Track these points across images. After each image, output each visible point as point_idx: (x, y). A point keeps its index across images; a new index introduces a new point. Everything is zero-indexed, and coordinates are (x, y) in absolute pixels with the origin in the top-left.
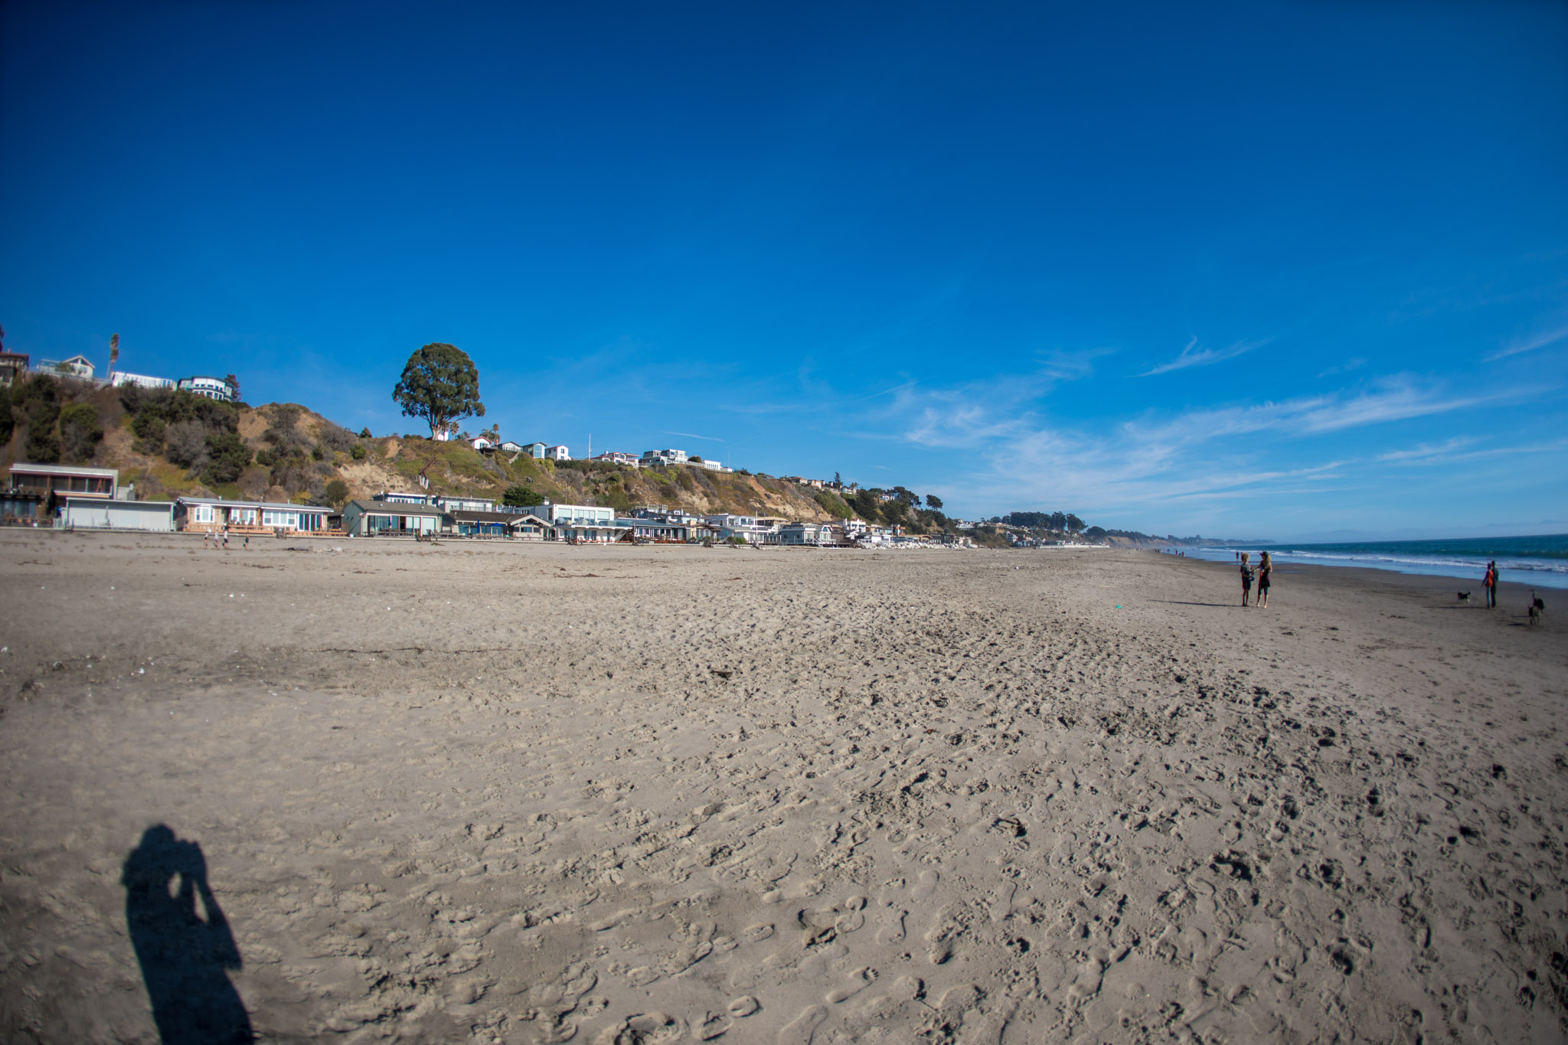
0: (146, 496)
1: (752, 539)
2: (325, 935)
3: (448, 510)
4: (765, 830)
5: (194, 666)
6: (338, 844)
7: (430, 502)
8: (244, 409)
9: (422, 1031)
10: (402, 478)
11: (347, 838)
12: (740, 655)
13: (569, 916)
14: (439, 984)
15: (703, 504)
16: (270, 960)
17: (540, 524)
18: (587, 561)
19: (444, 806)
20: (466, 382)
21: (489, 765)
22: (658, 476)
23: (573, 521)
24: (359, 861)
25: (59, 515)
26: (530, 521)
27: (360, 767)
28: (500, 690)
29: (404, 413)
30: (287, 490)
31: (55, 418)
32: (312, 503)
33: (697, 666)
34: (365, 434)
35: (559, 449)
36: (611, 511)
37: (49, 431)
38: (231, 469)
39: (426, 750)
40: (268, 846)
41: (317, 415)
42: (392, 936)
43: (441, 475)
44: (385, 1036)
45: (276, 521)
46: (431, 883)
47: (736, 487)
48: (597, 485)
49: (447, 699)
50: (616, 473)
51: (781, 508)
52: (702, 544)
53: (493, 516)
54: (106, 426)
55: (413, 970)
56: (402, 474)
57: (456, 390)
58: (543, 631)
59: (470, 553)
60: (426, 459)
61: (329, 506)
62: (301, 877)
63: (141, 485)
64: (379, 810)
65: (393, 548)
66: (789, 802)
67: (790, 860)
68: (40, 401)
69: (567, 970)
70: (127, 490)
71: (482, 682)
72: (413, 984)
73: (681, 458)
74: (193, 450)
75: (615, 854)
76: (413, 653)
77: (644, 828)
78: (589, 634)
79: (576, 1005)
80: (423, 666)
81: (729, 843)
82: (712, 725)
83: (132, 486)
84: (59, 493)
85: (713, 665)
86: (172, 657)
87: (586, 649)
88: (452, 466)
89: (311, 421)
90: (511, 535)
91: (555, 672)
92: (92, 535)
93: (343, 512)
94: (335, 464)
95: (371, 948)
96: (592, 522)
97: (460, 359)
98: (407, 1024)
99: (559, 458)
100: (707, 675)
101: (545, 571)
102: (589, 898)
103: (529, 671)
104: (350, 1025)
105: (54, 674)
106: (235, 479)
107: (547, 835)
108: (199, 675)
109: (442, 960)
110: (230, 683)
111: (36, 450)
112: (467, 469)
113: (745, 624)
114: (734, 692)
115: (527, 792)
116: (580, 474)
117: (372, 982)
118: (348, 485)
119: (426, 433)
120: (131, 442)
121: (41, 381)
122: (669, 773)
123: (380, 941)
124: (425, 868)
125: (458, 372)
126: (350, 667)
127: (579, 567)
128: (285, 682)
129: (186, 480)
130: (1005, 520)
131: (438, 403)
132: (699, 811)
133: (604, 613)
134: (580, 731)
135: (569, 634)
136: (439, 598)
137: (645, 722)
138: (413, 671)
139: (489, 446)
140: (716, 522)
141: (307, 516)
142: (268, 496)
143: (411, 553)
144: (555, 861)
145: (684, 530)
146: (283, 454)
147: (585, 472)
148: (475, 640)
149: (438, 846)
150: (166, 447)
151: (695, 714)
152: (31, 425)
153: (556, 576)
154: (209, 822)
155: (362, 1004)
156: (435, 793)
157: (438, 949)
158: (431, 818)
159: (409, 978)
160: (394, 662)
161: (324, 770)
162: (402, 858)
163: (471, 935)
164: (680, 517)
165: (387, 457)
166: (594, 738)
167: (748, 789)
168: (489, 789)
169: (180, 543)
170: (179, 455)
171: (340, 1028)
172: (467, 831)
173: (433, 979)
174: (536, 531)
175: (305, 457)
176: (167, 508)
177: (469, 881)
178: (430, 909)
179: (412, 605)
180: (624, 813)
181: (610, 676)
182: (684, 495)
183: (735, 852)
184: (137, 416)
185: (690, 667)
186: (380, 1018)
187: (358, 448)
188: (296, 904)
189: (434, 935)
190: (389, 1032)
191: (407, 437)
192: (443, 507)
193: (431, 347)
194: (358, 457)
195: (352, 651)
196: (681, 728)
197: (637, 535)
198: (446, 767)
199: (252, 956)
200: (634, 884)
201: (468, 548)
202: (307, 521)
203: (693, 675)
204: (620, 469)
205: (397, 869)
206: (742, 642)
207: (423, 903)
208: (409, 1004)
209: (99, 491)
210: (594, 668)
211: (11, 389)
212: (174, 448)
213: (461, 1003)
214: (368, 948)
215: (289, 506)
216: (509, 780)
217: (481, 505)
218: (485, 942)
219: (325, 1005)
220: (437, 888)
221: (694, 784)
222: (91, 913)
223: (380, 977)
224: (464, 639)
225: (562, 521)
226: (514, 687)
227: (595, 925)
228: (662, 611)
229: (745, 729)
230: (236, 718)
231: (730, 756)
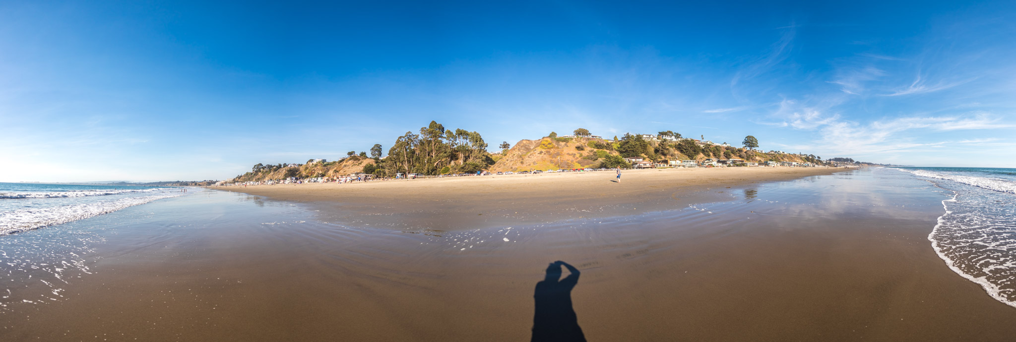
130: (833, 160)
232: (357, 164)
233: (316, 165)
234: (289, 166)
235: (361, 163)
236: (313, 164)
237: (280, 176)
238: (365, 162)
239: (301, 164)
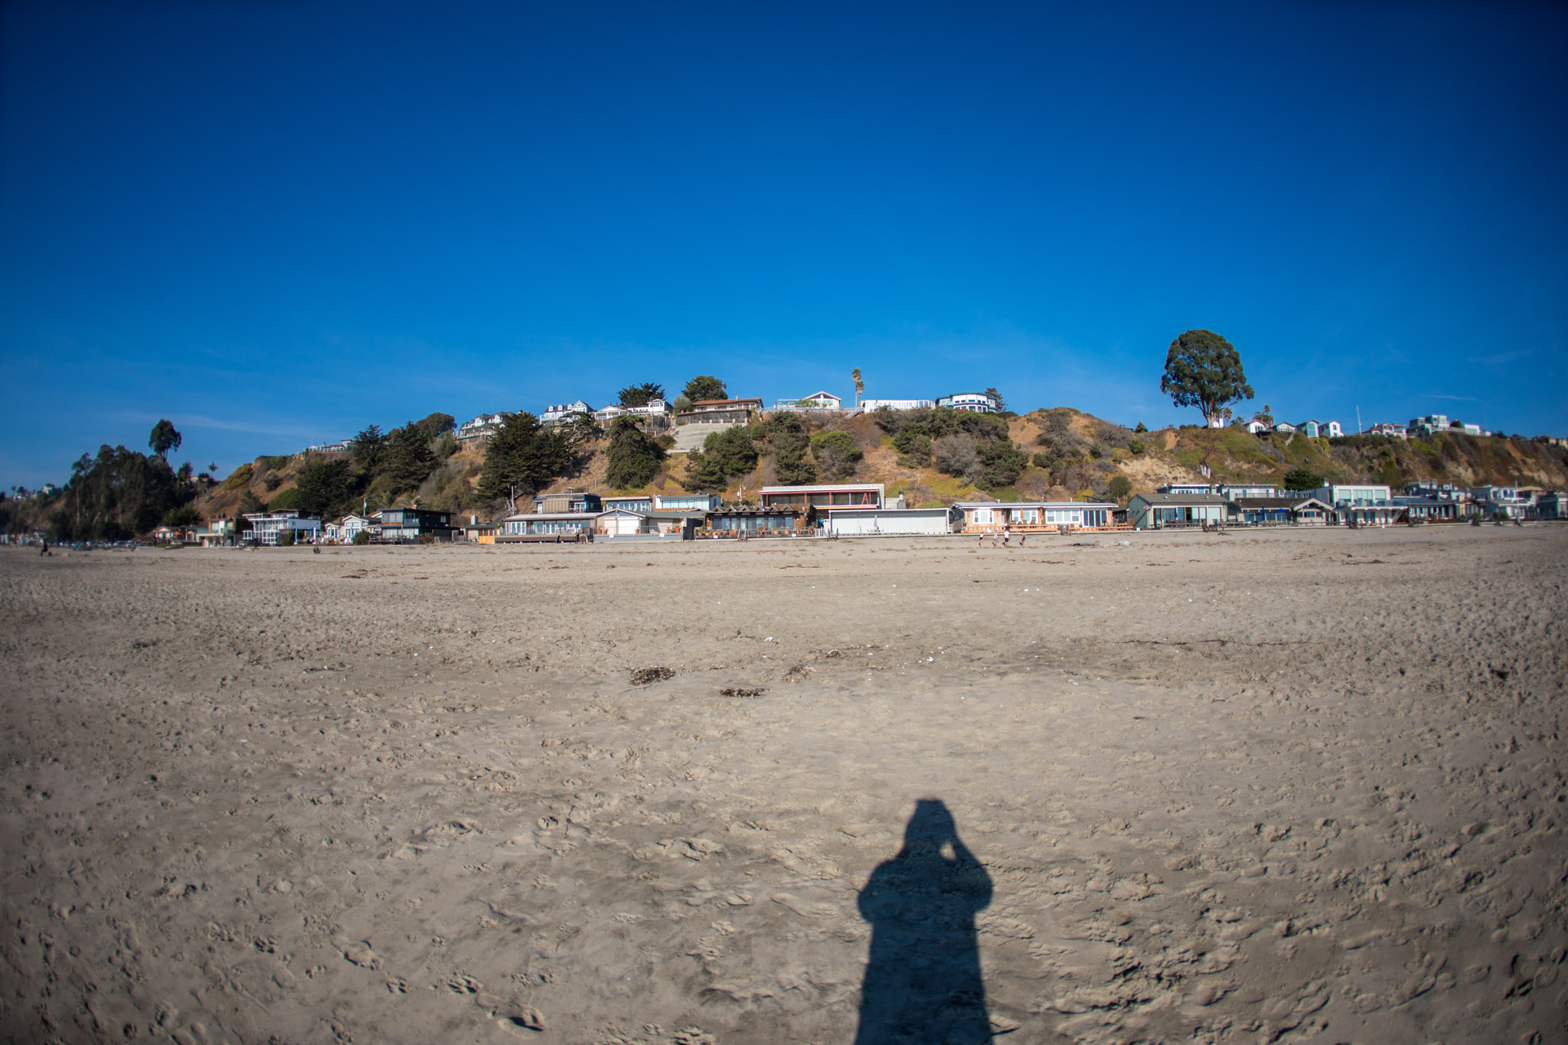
0: (917, 505)
1: (1514, 514)
2: (1089, 918)
3: (1232, 499)
4: (1515, 858)
5: (988, 655)
6: (1126, 831)
7: (1214, 492)
8: (1012, 418)
9: (1147, 1025)
10: (1183, 469)
11: (1136, 827)
12: (1516, 652)
13: (1327, 930)
14: (1184, 981)
15: (1467, 475)
16: (1021, 936)
17: (1321, 508)
18: (1370, 546)
19: (1238, 803)
20: (1230, 365)
21: (1286, 763)
22: (1426, 447)
23: (1353, 503)
24: (1143, 851)
25: (821, 525)
26: (1312, 505)
27: (1159, 758)
28: (1301, 685)
29: (1175, 404)
30: (1068, 489)
31: (807, 445)
32: (1095, 500)
33: (1479, 664)
34: (1140, 429)
35: (1331, 425)
36: (1387, 488)
37: (800, 457)
38: (1006, 474)
39: (1227, 744)
40: (1051, 828)
41: (1088, 415)
42: (1155, 928)
43: (1222, 463)
44: (1107, 1024)
45: (1059, 519)
46: (1209, 880)
47: (1496, 454)
48: (1371, 461)
49: (1249, 693)
50: (1387, 447)
51: (1536, 475)
52: (1470, 522)
53: (1276, 501)
54: (864, 447)
55: (1164, 964)
56: (1183, 465)
57: (1222, 375)
58: (1340, 623)
59: (1256, 542)
60: (1205, 448)
61: (1113, 501)
62: (1079, 860)
63: (910, 496)
64: (1173, 801)
65: (1180, 539)
66: (1539, 830)
67: (1524, 896)
68: (785, 434)
69: (1306, 985)
70: (897, 500)
71: (1284, 676)
72: (1159, 978)
73: (1443, 424)
74: (964, 459)
75: (1385, 868)
76: (1217, 645)
77: (1417, 844)
78: (1383, 626)
79: (1299, 1023)
80: (1227, 658)
81: (1483, 868)
82: (1489, 733)
83: (901, 497)
84: (818, 507)
85: (1493, 664)
86: (964, 647)
87: (1381, 643)
88: (1232, 453)
89: (1085, 422)
90: (1294, 521)
91: (1352, 667)
92: (860, 541)
93: (1128, 507)
94: (1114, 461)
95: (1130, 937)
96: (1370, 503)
97: (1219, 344)
98: (1136, 1015)
99: (1332, 435)
100: (1487, 675)
101: (1334, 558)
102: (1350, 913)
103: (1328, 666)
104: (1077, 1008)
105: (829, 660)
106: (1012, 483)
107: (1330, 842)
108: (994, 663)
109: (1195, 958)
110: (1027, 672)
111: (787, 474)
112: (1246, 454)
113: (1520, 615)
114: (1510, 695)
115: (1318, 795)
116: (1354, 451)
117: (1119, 970)
118: (1130, 479)
119: (1201, 422)
120: (895, 458)
121: (780, 418)
122: (1448, 785)
123: (1143, 931)
124: (1208, 864)
125: (1219, 356)
126: (1154, 659)
127: (1364, 553)
128: (1087, 672)
129: (959, 487)
131: (1207, 392)
132: (1465, 830)
133: (1395, 603)
134: (1373, 733)
135: (1364, 626)
136: (1238, 589)
137: (1431, 725)
138: (1217, 664)
139: (1264, 429)
140: (1481, 496)
141: (1091, 512)
142: (1048, 495)
143: (1199, 544)
144: (1330, 870)
145: (1454, 507)
146: (1060, 455)
147: (1358, 448)
148: (1276, 632)
149: (1225, 843)
150: (934, 459)
151: (1475, 719)
152: (777, 454)
153: (1344, 563)
154: (991, 801)
155: (1100, 990)
156: (1231, 789)
157: (1195, 948)
158: (1223, 814)
159: (1158, 971)
160: (1198, 654)
161: (1122, 759)
162: (1187, 852)
163: (1232, 937)
164: (1448, 492)
165: (1166, 449)
166: (1385, 740)
167: (1511, 808)
168: (1283, 789)
169: (957, 542)
170: (950, 466)
171: (1065, 1009)
172: (1256, 830)
173: (1181, 977)
174: (1319, 515)
175: (1083, 456)
176: (942, 513)
177: (1246, 882)
178: (1201, 905)
179: (1213, 596)
180: (1401, 825)
181: (1402, 672)
182: (1451, 467)
183: (1485, 880)
184: (898, 435)
185: (1473, 665)
186: (1111, 1006)
187: (1136, 443)
188: (1067, 885)
189: (1197, 932)
190: (1113, 1021)
191: (1182, 427)
192: (1227, 495)
193: (1187, 335)
194: (1137, 452)
195: (1156, 643)
196: (1463, 734)
197: (1412, 515)
198: (1245, 763)
199: (1003, 929)
200: (1393, 903)
201: (1254, 537)
202: (1091, 518)
203: (1475, 674)
204: (1390, 442)
205: (1180, 862)
206: (1517, 637)
207: (1195, 899)
208: (1147, 997)
209: (865, 503)
210: (1388, 664)
211: (747, 428)
212: (943, 460)
213: (1197, 1004)
214: (1126, 937)
215: (1072, 504)
216: (1303, 780)
217: (1263, 491)
218: (1243, 946)
219: (1062, 985)
220: (1214, 885)
221: (1466, 799)
222: (832, 870)
223: (1129, 966)
224: (1266, 631)
225: (1342, 503)
226: (1314, 683)
227: (1346, 943)
228: (1447, 600)
229: (1517, 739)
230: (1033, 705)
231: (1500, 770)
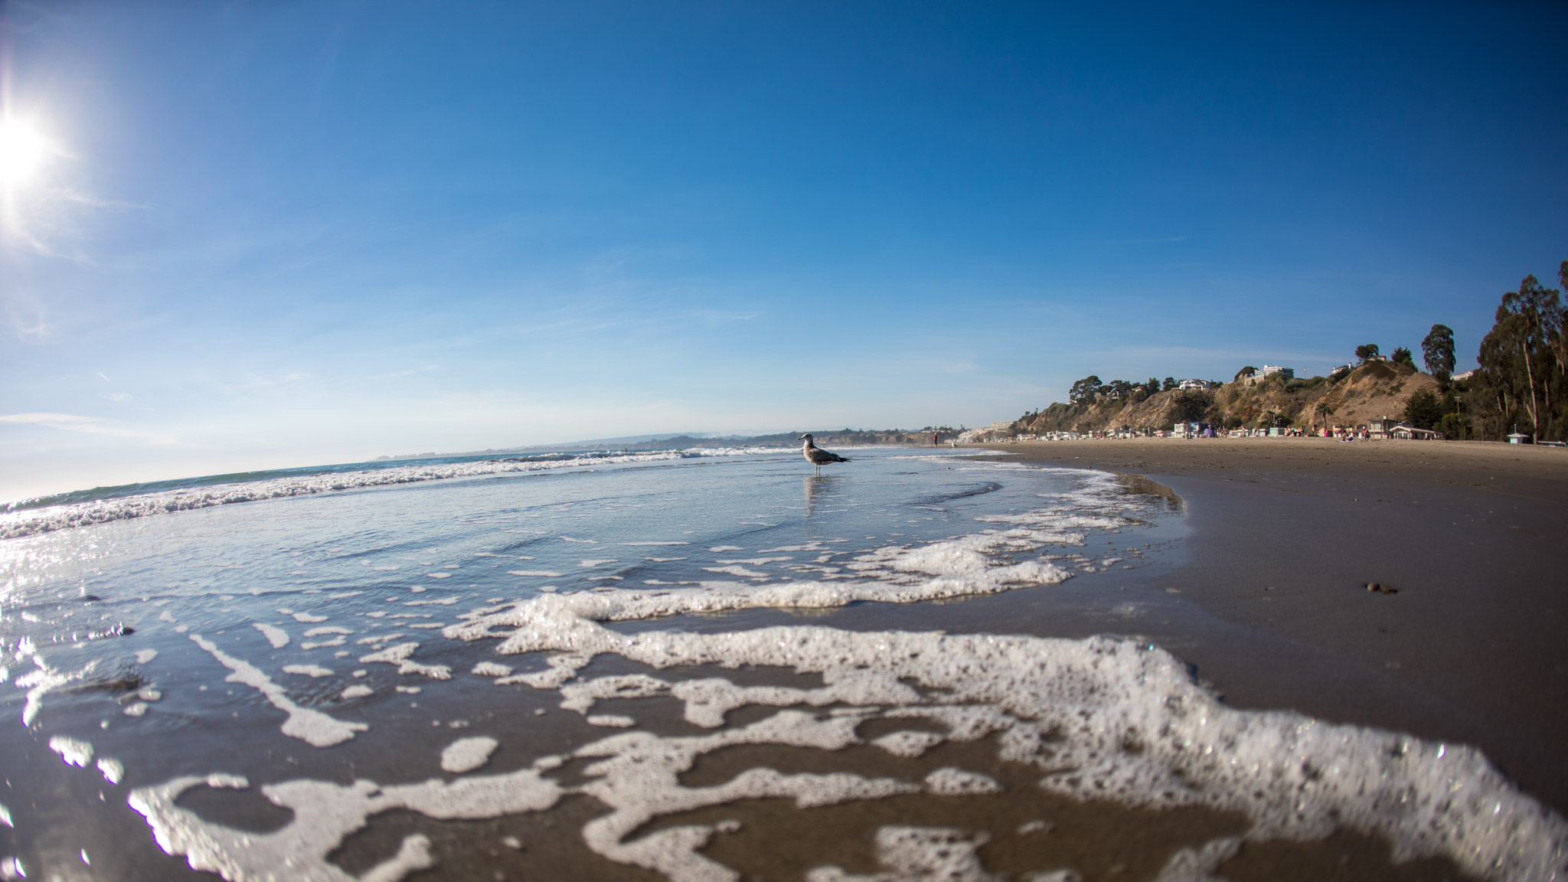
232: (1388, 390)
233: (1263, 387)
234: (1182, 386)
235: (1397, 389)
236: (1254, 383)
237: (1154, 416)
238: (1411, 387)
239: (1217, 381)
